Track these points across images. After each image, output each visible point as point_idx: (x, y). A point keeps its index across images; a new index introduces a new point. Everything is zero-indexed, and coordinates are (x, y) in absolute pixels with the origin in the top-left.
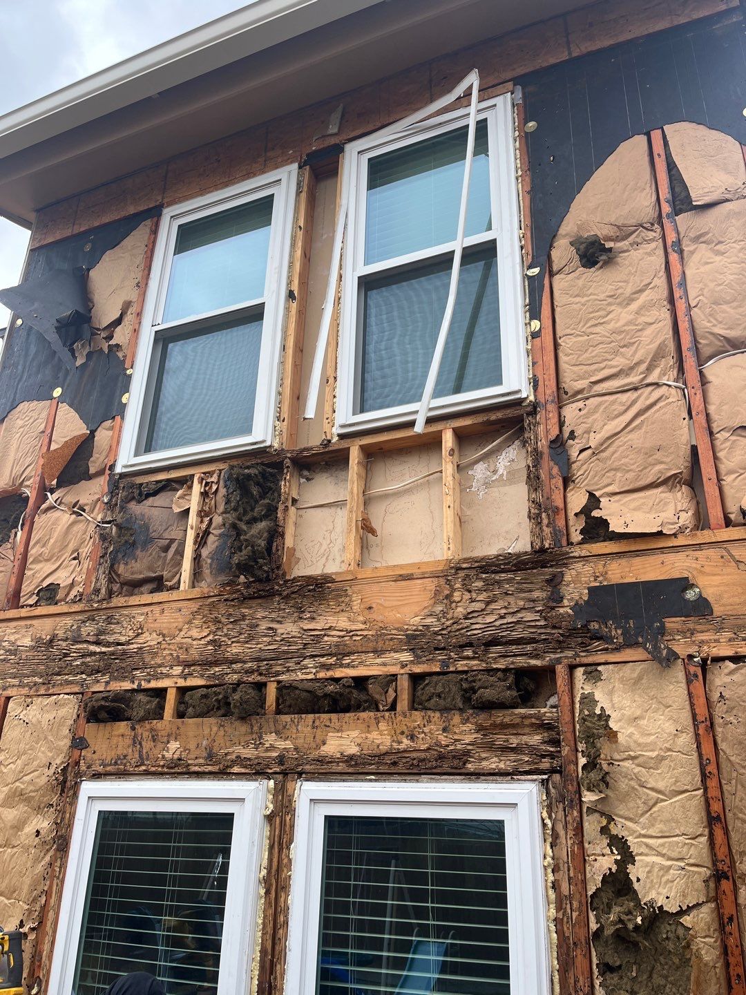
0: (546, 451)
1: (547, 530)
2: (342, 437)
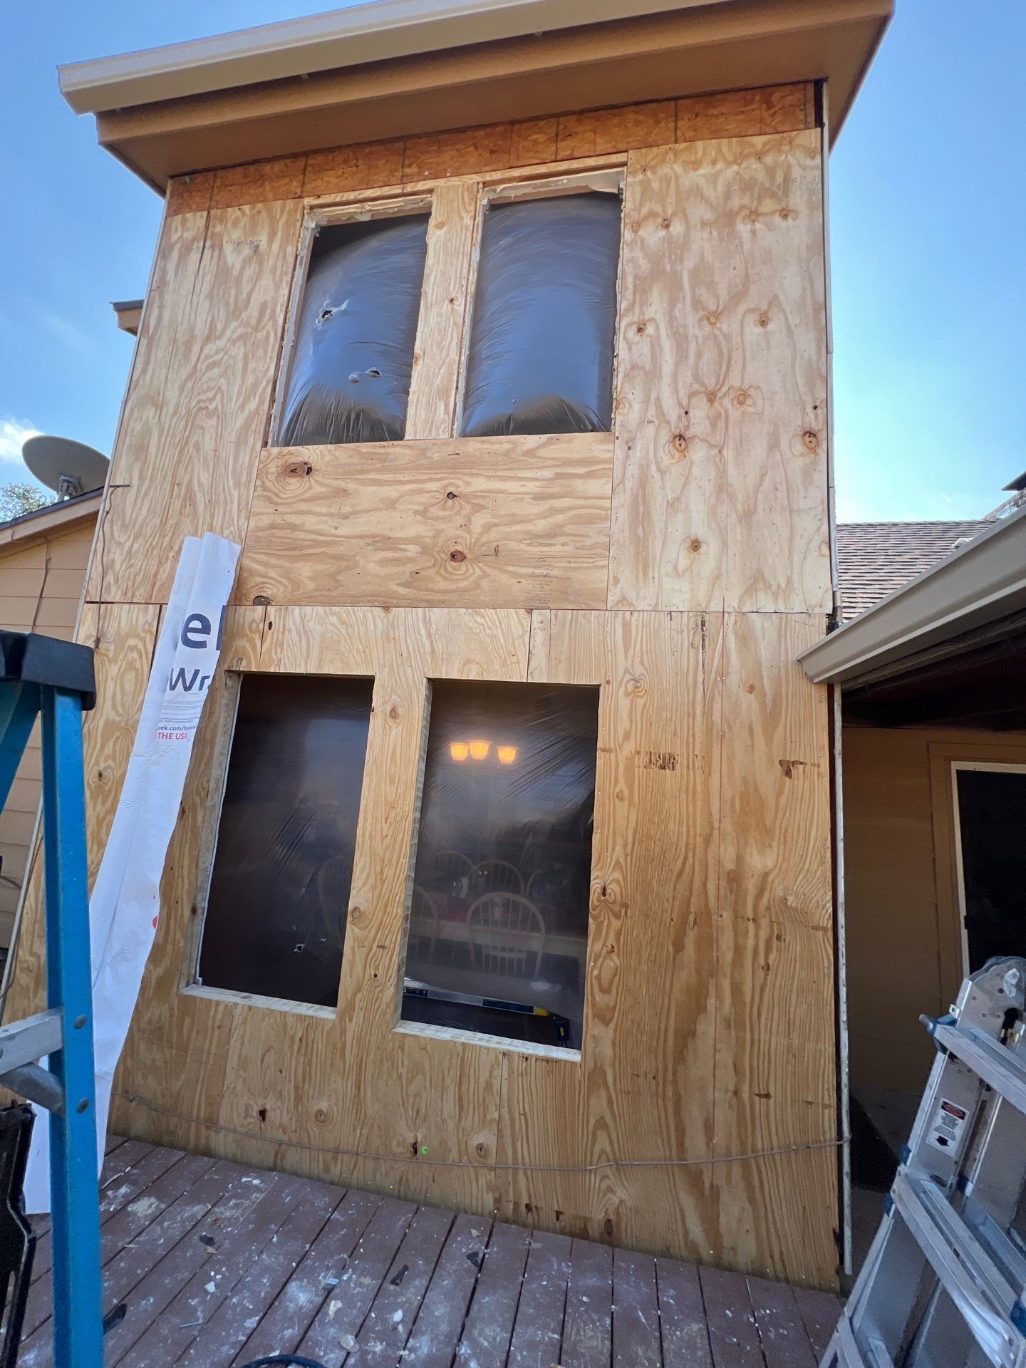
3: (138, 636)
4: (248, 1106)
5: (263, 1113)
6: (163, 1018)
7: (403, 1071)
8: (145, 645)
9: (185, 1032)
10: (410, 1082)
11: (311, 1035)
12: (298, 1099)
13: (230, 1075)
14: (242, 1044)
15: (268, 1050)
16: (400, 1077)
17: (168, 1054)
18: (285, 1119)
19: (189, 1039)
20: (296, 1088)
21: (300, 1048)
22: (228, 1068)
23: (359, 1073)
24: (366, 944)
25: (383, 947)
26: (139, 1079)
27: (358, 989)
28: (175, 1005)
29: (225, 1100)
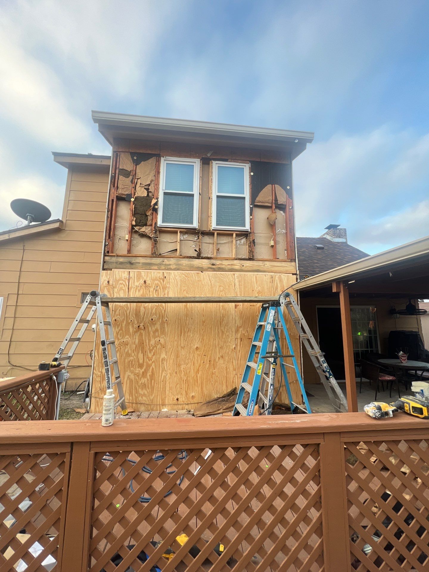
0: (252, 242)
1: (251, 255)
2: (213, 230)
3: (123, 280)
4: (173, 398)
5: (177, 399)
6: (145, 382)
7: (213, 382)
8: (125, 283)
9: (153, 384)
10: (215, 385)
11: (188, 379)
12: (187, 394)
13: (167, 392)
14: (170, 384)
15: (177, 384)
16: (212, 384)
17: (148, 390)
18: (184, 399)
19: (154, 385)
20: (186, 392)
21: (185, 382)
22: (167, 390)
23: (202, 385)
24: (201, 355)
25: (205, 355)
26: (140, 398)
27: (200, 366)
28: (149, 378)
29: (166, 399)
